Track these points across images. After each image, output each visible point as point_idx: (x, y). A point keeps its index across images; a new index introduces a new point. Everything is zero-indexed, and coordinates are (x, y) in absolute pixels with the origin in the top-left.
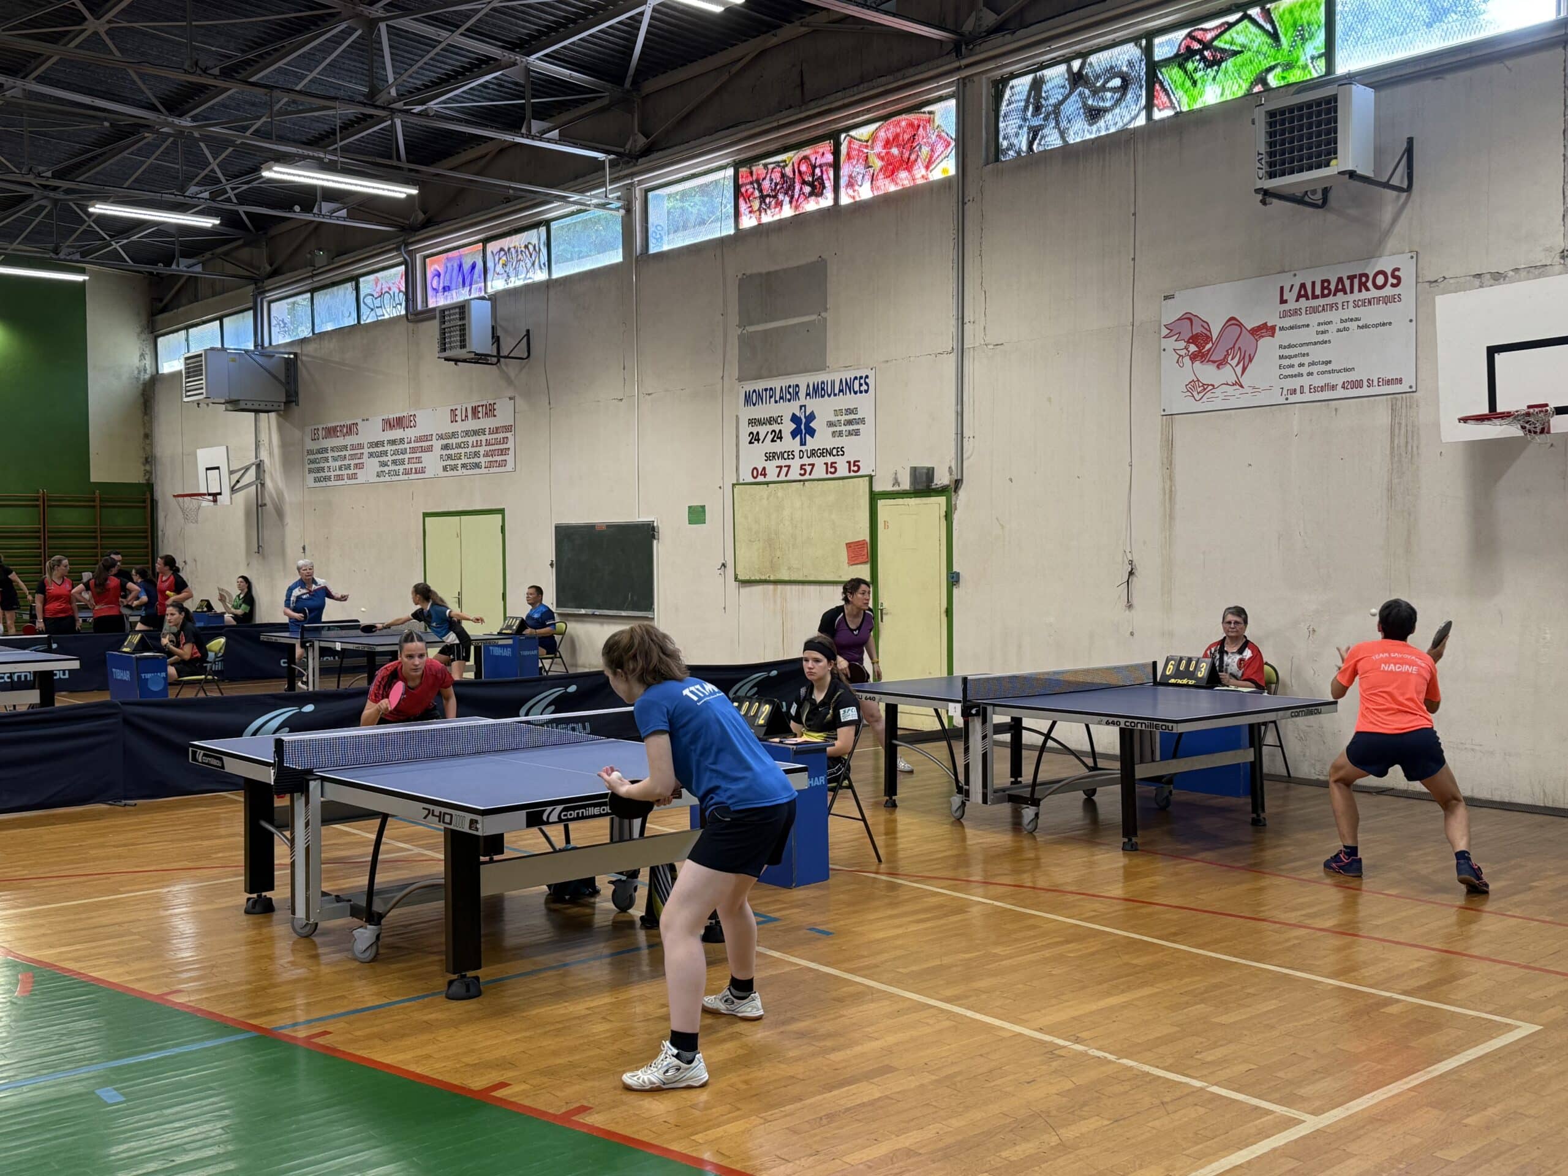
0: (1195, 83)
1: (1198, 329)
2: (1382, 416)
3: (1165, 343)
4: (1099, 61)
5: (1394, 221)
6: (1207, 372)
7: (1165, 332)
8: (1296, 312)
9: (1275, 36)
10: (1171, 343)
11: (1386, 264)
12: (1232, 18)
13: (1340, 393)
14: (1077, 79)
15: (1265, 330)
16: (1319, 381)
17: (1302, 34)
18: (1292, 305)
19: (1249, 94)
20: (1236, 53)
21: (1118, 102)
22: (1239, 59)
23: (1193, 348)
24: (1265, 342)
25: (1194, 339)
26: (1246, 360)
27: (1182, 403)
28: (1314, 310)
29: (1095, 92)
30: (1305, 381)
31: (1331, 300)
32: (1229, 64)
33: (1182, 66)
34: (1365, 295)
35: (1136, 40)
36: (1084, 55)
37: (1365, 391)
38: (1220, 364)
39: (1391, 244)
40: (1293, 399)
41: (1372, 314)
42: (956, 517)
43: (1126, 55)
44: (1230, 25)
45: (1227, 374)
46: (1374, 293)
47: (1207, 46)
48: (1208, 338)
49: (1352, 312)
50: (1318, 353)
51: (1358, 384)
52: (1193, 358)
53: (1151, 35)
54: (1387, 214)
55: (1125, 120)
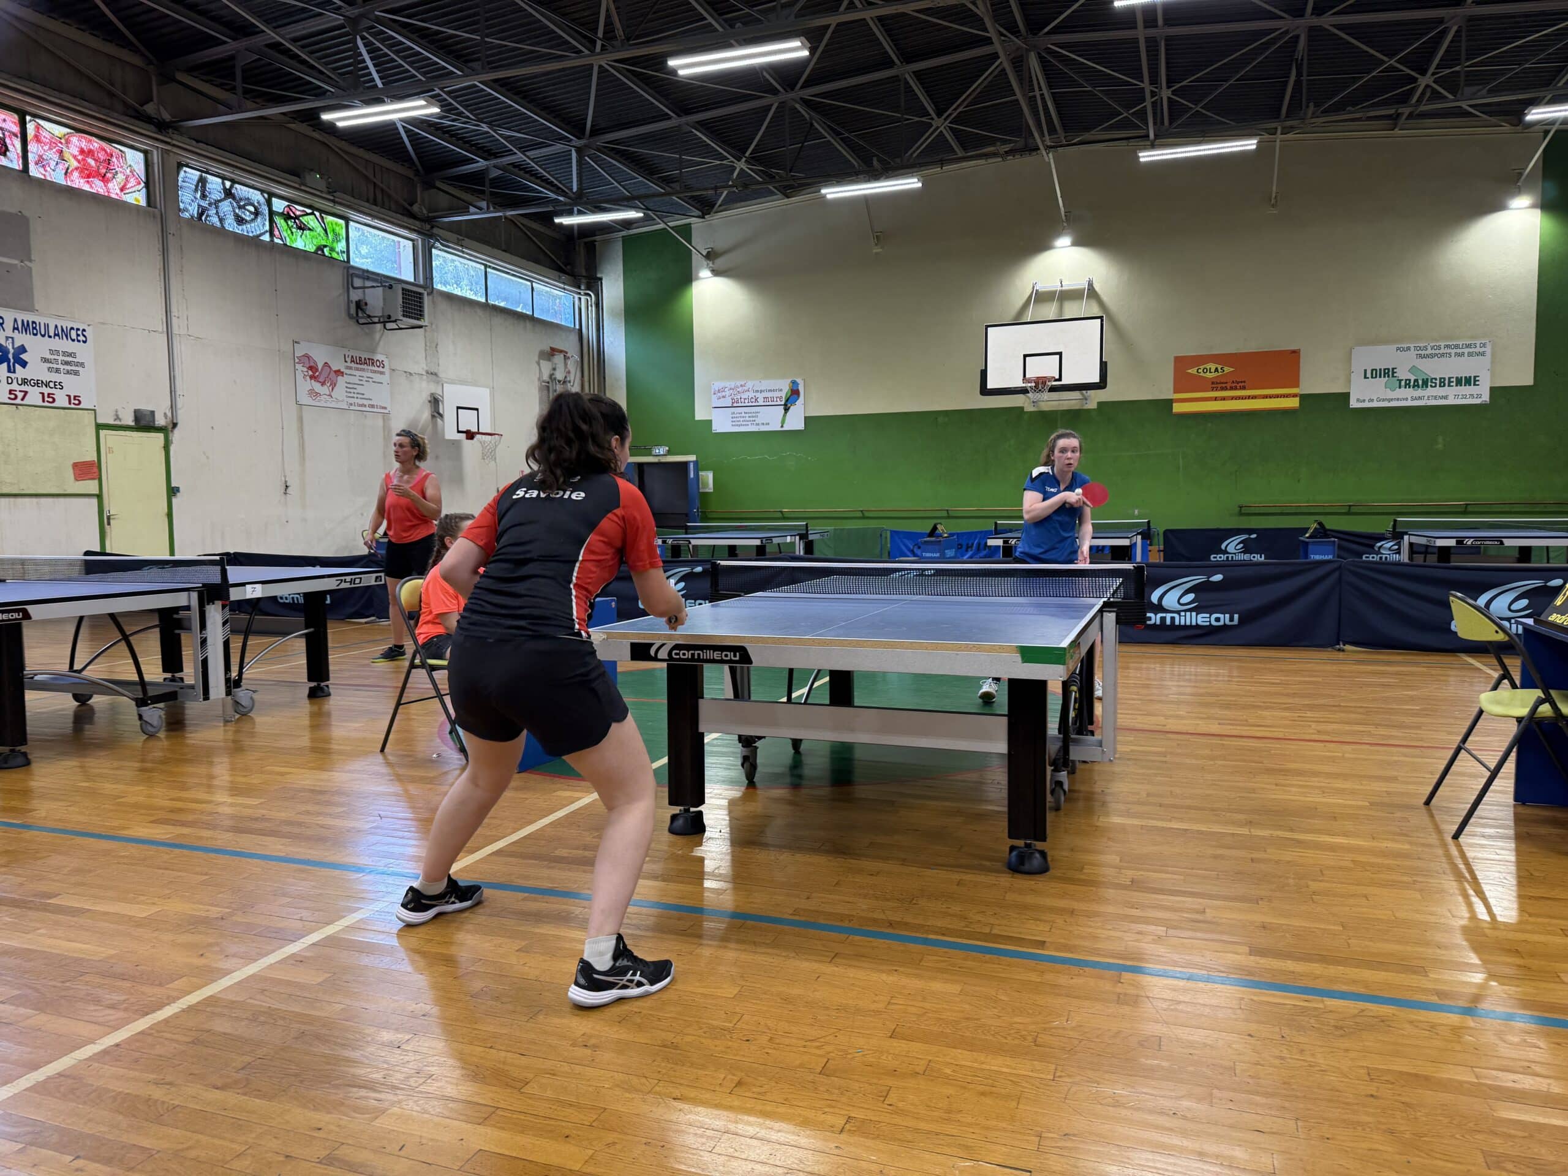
0: (292, 233)
1: (312, 364)
2: (380, 422)
3: (298, 366)
4: (240, 190)
5: (380, 340)
6: (317, 386)
7: (297, 360)
8: (351, 368)
9: (325, 230)
10: (299, 367)
11: (380, 357)
12: (309, 211)
13: (367, 409)
14: (228, 193)
15: (339, 373)
16: (361, 402)
17: (336, 238)
18: (349, 364)
19: (316, 252)
20: (310, 229)
21: (252, 220)
22: (312, 233)
23: (310, 373)
24: (340, 378)
25: (311, 368)
26: (334, 385)
27: (305, 399)
28: (357, 369)
29: (240, 207)
30: (356, 401)
31: (362, 366)
32: (307, 232)
33: (286, 220)
34: (373, 368)
35: (262, 191)
36: (233, 182)
37: (375, 410)
38: (323, 384)
39: (379, 349)
40: (352, 408)
41: (377, 377)
42: (172, 449)
43: (256, 196)
44: (307, 214)
45: (324, 390)
46: (376, 368)
47: (297, 217)
48: (317, 370)
49: (370, 375)
50: (360, 389)
51: (372, 406)
52: (312, 377)
53: (271, 195)
54: (377, 336)
55: (258, 233)
